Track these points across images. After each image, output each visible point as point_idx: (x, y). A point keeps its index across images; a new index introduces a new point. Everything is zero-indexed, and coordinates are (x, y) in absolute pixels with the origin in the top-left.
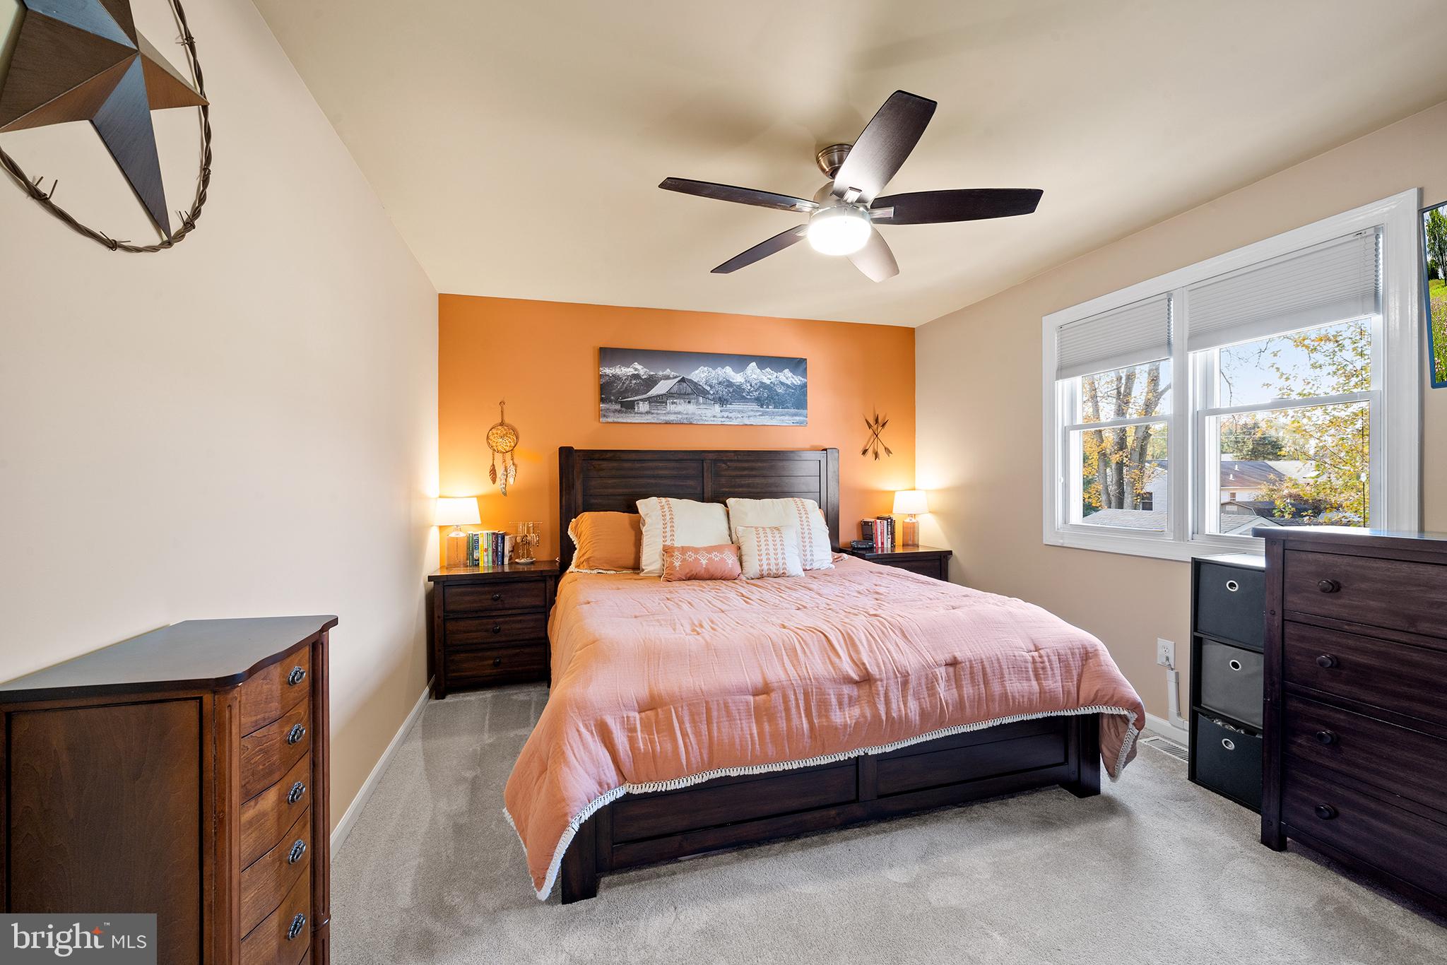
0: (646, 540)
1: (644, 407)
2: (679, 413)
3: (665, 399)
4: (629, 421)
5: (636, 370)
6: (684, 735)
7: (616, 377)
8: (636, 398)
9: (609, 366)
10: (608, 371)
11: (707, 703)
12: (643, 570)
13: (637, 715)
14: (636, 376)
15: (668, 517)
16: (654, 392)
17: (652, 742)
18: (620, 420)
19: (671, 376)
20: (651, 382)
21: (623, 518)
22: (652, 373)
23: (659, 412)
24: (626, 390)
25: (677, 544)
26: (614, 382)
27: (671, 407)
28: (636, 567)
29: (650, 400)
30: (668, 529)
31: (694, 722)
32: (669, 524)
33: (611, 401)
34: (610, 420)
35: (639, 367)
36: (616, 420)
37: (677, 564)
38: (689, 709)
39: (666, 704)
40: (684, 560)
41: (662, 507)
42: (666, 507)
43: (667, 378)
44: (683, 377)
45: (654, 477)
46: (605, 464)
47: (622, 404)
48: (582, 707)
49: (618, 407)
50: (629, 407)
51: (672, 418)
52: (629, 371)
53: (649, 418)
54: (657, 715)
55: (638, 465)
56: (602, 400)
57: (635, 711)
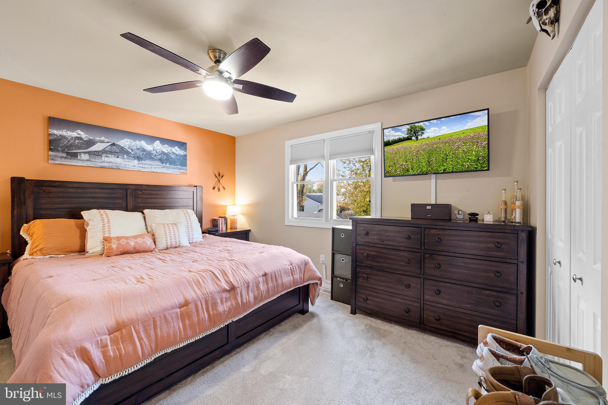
0: (89, 234)
1: (87, 157)
2: (111, 162)
3: (100, 154)
4: (73, 164)
5: (79, 134)
6: (140, 339)
7: (63, 137)
8: (78, 151)
9: (57, 130)
10: (55, 132)
11: (154, 318)
12: (88, 252)
13: (108, 337)
14: (80, 138)
15: (106, 220)
16: (92, 149)
17: (119, 350)
18: (65, 163)
19: (105, 141)
20: (91, 143)
21: (72, 222)
22: (91, 138)
23: (96, 160)
24: (71, 146)
25: (112, 235)
26: (61, 139)
27: (104, 158)
28: (82, 250)
29: (90, 153)
30: (106, 227)
31: (146, 331)
32: (107, 225)
33: (58, 151)
34: (56, 162)
35: (82, 133)
36: (62, 163)
37: (114, 246)
38: (143, 325)
39: (128, 326)
40: (119, 244)
41: (101, 215)
42: (104, 216)
43: (103, 142)
44: (114, 143)
45: (93, 198)
46: (53, 190)
47: (68, 154)
48: (64, 344)
49: (65, 155)
50: (75, 156)
51: (105, 165)
52: (74, 134)
53: (89, 164)
54: (122, 333)
55: (80, 191)
56: (50, 150)
57: (106, 335)
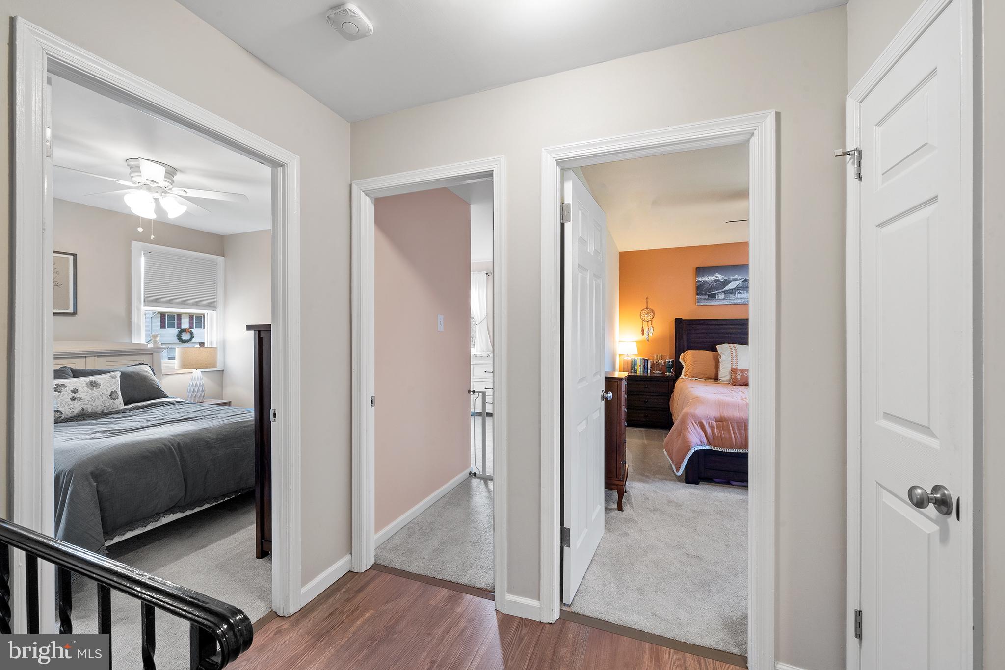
0: (721, 365)
1: (721, 296)
2: (743, 298)
3: (734, 291)
4: (713, 304)
5: (717, 277)
6: (735, 433)
7: (705, 282)
8: (716, 292)
9: (701, 277)
10: (701, 279)
12: (720, 380)
14: (717, 280)
15: (734, 354)
16: (727, 288)
17: (721, 434)
18: (707, 304)
19: (738, 279)
20: (726, 283)
21: (710, 354)
22: (726, 278)
23: (731, 298)
24: (711, 288)
25: (739, 368)
26: (704, 284)
27: (738, 295)
28: (716, 379)
29: (725, 292)
30: (734, 360)
32: (734, 358)
33: (702, 294)
34: (701, 304)
35: (719, 275)
36: (705, 304)
37: (739, 377)
39: (727, 421)
40: (743, 375)
41: (731, 349)
42: (733, 350)
43: (736, 280)
44: (746, 279)
45: (727, 333)
46: (699, 327)
47: (709, 296)
49: (707, 297)
50: (713, 296)
51: (738, 301)
52: (713, 278)
53: (725, 302)
54: (723, 424)
55: (717, 327)
56: (698, 294)
